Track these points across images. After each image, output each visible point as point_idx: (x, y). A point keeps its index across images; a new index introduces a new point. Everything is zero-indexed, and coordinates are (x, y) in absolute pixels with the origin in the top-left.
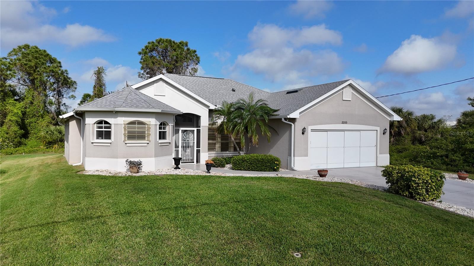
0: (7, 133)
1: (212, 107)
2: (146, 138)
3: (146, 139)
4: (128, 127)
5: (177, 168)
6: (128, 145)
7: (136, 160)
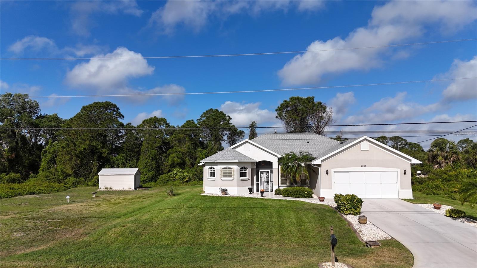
0: (196, 171)
1: (279, 156)
3: (233, 177)
4: (223, 170)
5: (250, 194)
6: (222, 180)
7: (224, 188)
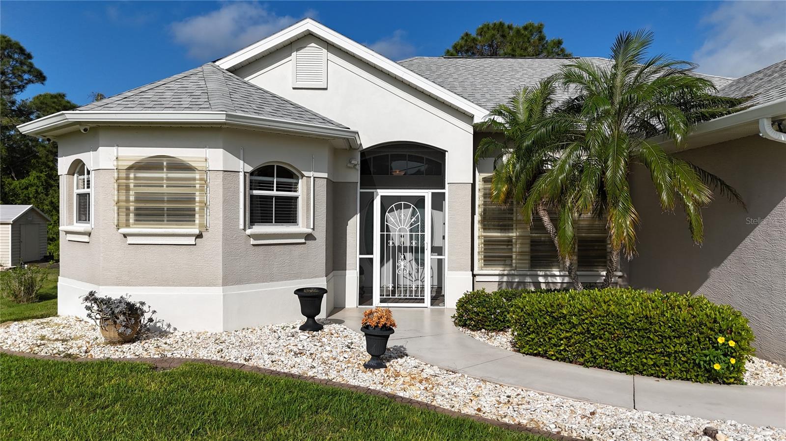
2: (197, 216)
3: (197, 222)
4: (136, 178)
5: (312, 325)
